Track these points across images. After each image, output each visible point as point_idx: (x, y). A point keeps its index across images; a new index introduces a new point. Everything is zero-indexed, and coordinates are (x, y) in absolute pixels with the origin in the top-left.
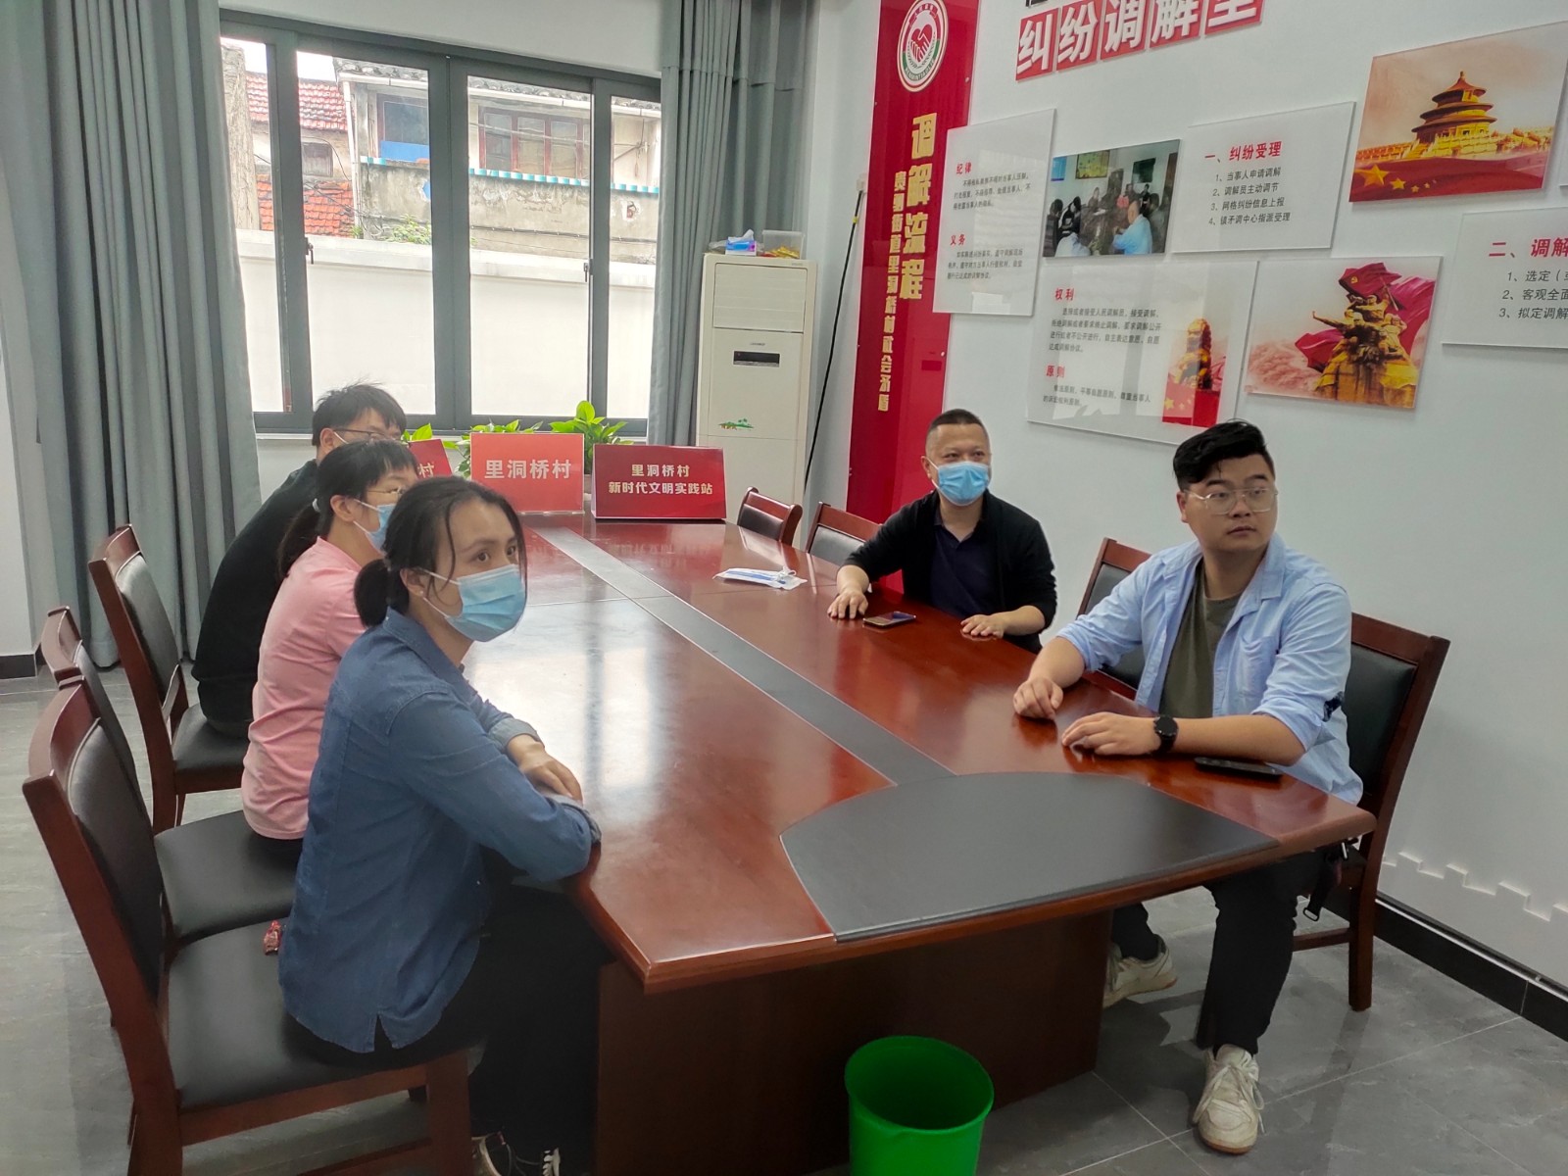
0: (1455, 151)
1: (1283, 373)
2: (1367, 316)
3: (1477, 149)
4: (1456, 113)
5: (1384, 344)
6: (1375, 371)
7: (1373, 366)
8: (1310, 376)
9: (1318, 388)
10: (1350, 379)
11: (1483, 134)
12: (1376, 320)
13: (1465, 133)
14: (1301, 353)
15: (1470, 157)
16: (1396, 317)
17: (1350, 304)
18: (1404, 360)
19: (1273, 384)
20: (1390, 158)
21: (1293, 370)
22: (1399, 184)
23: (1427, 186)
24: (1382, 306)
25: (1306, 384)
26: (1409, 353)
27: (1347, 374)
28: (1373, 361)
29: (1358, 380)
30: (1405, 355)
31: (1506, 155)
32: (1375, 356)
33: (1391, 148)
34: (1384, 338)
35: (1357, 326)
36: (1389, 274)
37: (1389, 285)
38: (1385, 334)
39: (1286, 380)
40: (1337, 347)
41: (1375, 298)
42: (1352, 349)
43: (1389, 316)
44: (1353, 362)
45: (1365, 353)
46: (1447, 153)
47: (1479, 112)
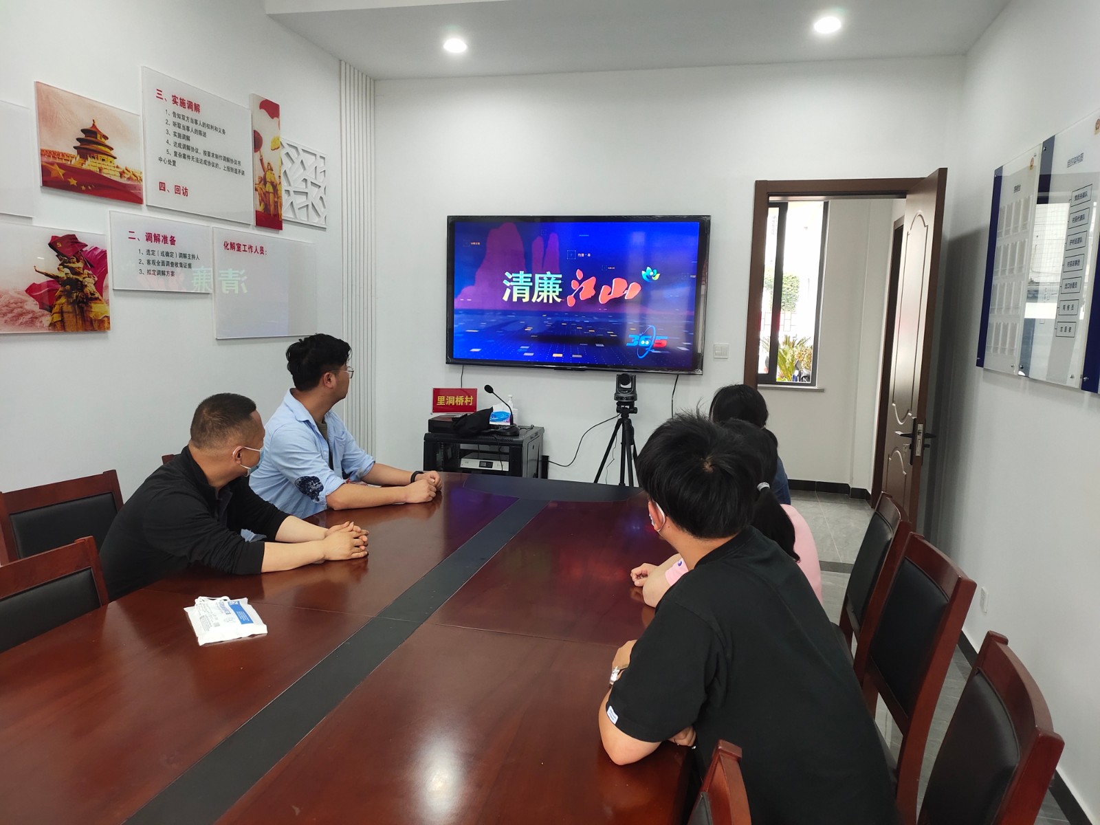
0: (100, 170)
1: (21, 315)
2: (73, 271)
3: (111, 172)
4: (96, 146)
5: (87, 290)
6: (85, 308)
7: (84, 305)
8: (43, 315)
9: (51, 324)
10: (71, 315)
11: (112, 164)
12: (79, 274)
13: (103, 160)
14: (32, 298)
15: (108, 176)
16: (90, 272)
17: (60, 262)
18: (100, 300)
19: (13, 324)
20: (64, 162)
21: (28, 312)
22: (73, 182)
23: (90, 188)
24: (80, 265)
25: (41, 322)
26: (102, 296)
27: (69, 312)
28: (83, 302)
29: (76, 315)
30: (100, 297)
31: (124, 181)
32: (83, 298)
33: (63, 155)
34: (86, 286)
35: (68, 278)
36: (80, 243)
37: (82, 250)
38: (86, 283)
39: (24, 320)
40: (58, 293)
41: (75, 260)
42: (68, 295)
43: (86, 271)
44: (71, 303)
45: (77, 297)
46: (96, 170)
47: (107, 150)
